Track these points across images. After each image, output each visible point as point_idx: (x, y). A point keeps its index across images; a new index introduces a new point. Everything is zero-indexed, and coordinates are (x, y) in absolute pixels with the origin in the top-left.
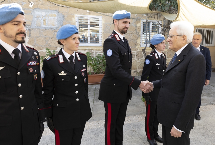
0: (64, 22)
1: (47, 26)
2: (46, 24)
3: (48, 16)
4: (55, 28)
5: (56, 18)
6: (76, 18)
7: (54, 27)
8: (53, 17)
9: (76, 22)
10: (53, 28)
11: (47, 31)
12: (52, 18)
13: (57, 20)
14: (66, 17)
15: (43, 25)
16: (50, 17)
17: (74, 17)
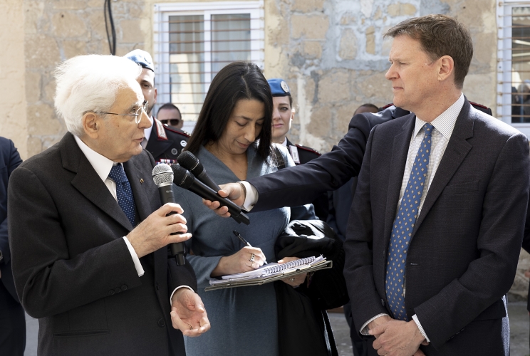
1: (378, 58)
2: (377, 49)
3: (384, 15)
6: (500, 11)
9: (501, 32)
11: (378, 75)
12: (398, 20)
14: (454, 13)
15: (366, 53)
16: (392, 17)
17: (492, 6)
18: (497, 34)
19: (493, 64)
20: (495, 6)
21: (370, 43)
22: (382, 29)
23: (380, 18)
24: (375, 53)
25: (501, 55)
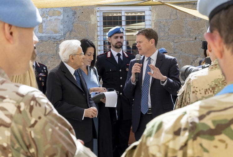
0: (75, 24)
1: (44, 35)
2: (44, 31)
3: (47, 15)
4: (58, 38)
5: (61, 17)
6: (98, 14)
7: (57, 35)
8: (56, 17)
9: (99, 23)
10: (55, 37)
11: (44, 43)
12: (53, 18)
13: (63, 22)
14: (78, 15)
15: (38, 33)
16: (50, 17)
17: (95, 12)
18: (97, 24)
19: (96, 37)
20: (96, 12)
21: (40, 28)
22: (46, 22)
23: (45, 17)
24: (43, 33)
25: (99, 33)
